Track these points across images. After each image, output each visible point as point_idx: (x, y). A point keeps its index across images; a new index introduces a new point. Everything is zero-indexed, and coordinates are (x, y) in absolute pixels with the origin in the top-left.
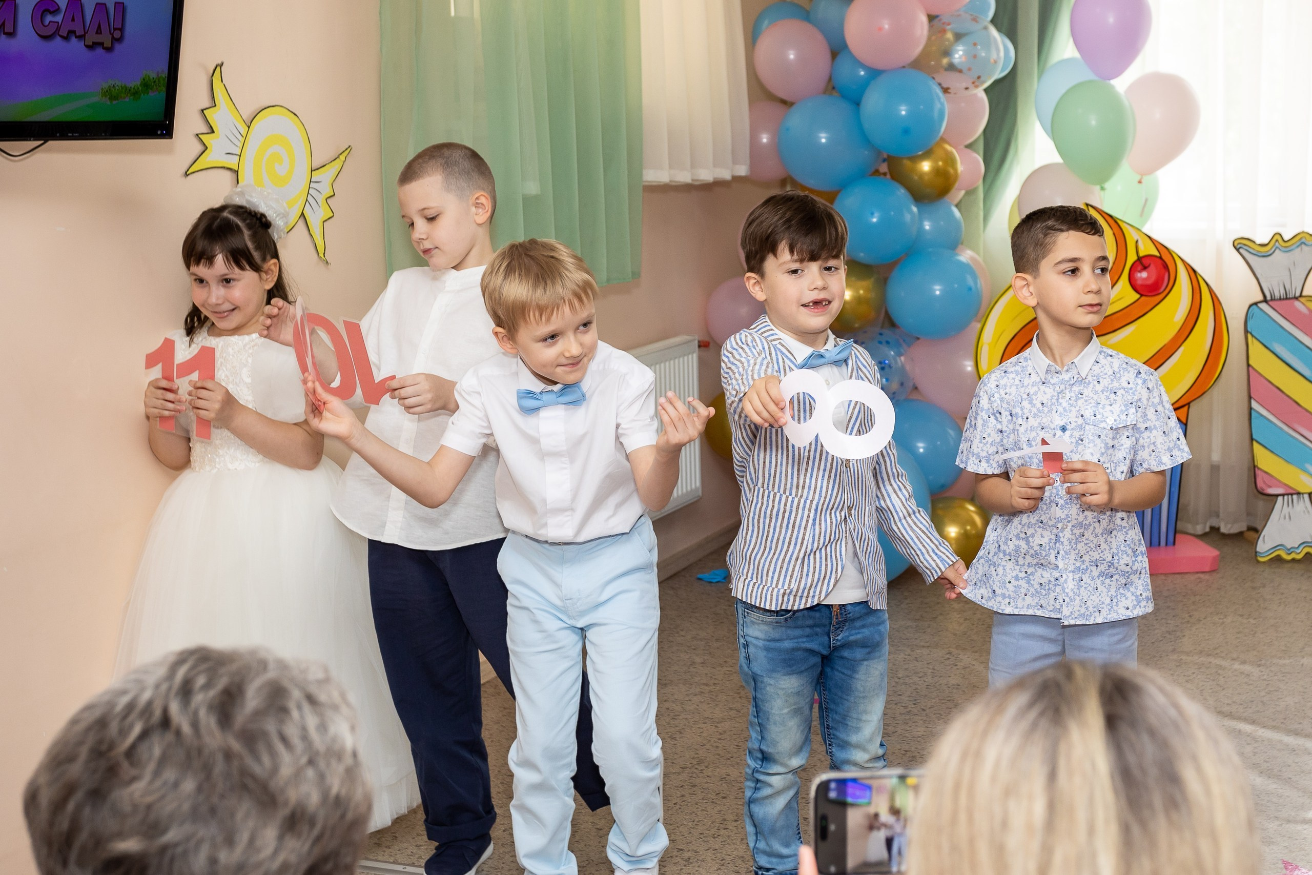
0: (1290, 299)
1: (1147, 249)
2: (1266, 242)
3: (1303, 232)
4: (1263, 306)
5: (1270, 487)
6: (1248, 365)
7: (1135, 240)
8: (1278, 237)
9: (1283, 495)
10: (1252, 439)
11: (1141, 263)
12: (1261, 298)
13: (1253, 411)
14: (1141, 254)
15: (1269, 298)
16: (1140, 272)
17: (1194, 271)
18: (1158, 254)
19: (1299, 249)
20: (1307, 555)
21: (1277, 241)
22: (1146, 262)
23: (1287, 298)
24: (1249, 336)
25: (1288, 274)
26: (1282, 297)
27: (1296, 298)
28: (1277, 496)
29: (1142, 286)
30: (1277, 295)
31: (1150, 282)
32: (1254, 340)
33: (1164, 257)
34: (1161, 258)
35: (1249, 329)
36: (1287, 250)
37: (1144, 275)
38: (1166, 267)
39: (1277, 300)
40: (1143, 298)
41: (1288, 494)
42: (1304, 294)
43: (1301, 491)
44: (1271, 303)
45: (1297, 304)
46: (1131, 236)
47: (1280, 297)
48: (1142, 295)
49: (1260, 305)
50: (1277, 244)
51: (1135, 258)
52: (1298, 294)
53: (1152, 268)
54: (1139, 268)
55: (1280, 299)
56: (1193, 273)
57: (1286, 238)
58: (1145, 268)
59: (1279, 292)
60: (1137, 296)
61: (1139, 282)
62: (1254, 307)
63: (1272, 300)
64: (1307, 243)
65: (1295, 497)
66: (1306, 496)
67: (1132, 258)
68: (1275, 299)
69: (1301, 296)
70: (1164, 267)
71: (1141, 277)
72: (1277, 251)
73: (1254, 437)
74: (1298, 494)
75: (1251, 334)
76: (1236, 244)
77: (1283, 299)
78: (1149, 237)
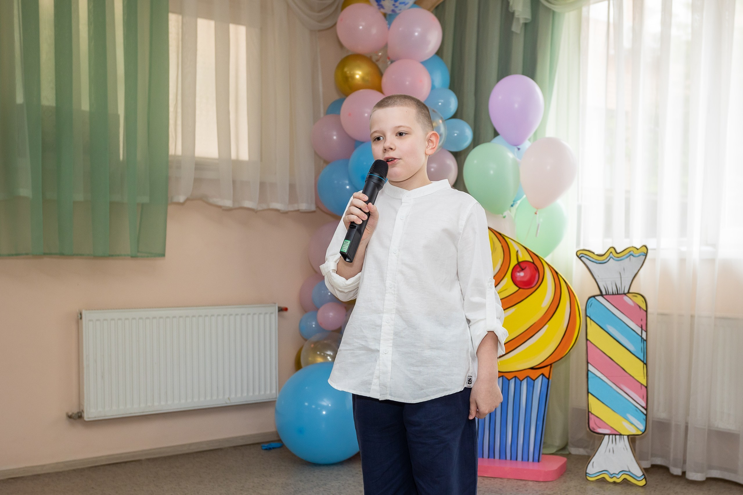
0: (620, 294)
1: (524, 257)
2: (602, 252)
3: (633, 247)
4: (600, 298)
5: (600, 428)
6: (587, 340)
7: (516, 250)
8: (612, 250)
9: (609, 435)
10: (588, 392)
11: (520, 266)
12: (598, 293)
13: (589, 373)
14: (520, 260)
15: (604, 293)
16: (519, 272)
17: (557, 273)
18: (531, 260)
19: (628, 259)
20: (625, 480)
21: (611, 252)
22: (523, 265)
23: (618, 294)
24: (588, 319)
25: (619, 276)
26: (614, 293)
27: (625, 294)
28: (605, 434)
29: (520, 282)
30: (610, 291)
31: (525, 279)
32: (592, 321)
33: (535, 263)
34: (533, 263)
35: (588, 315)
36: (619, 259)
37: (522, 274)
38: (537, 269)
39: (611, 295)
40: (521, 290)
41: (613, 435)
42: (631, 291)
43: (622, 433)
44: (605, 296)
45: (625, 298)
46: (514, 248)
47: (613, 293)
48: (520, 288)
49: (597, 298)
50: (611, 254)
51: (516, 263)
52: (626, 291)
53: (527, 270)
54: (519, 269)
55: (613, 294)
56: (556, 274)
57: (618, 251)
58: (522, 270)
59: (611, 289)
60: (517, 288)
61: (518, 279)
62: (593, 298)
63: (606, 294)
64: (634, 255)
65: (617, 437)
66: (626, 437)
67: (514, 263)
68: (609, 294)
69: (628, 292)
70: (536, 269)
71: (519, 276)
72: (611, 259)
73: (590, 391)
74: (620, 435)
75: (590, 317)
76: (578, 254)
77: (615, 294)
78: (526, 248)
